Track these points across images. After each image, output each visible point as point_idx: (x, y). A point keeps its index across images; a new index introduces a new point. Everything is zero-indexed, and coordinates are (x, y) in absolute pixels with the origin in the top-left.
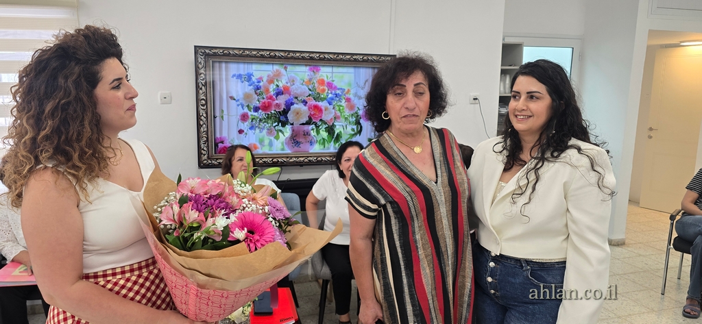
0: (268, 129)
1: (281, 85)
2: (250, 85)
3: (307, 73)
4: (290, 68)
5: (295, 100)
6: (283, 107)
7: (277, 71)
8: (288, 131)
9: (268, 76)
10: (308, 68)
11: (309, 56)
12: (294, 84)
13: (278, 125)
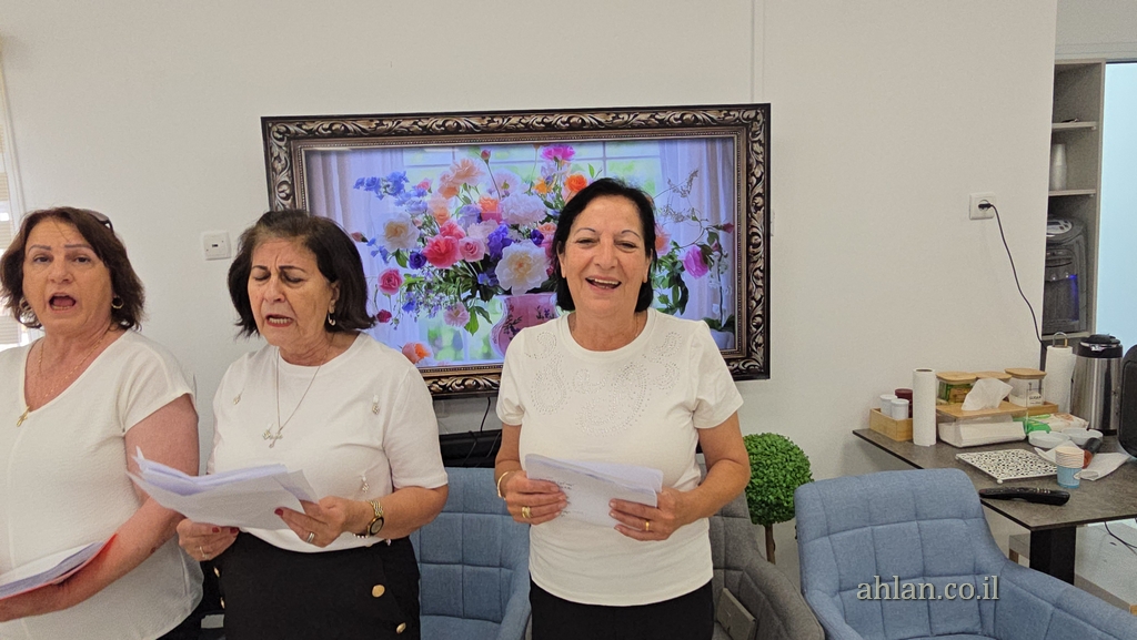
0: (449, 308)
1: (475, 197)
2: (400, 203)
3: (540, 165)
4: (495, 154)
5: (512, 234)
6: (483, 251)
7: (465, 164)
8: (497, 308)
9: (443, 179)
10: (541, 150)
11: (542, 122)
12: (507, 194)
13: (473, 296)
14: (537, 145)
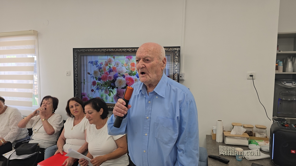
0: (105, 90)
1: (111, 66)
2: (97, 67)
3: (125, 60)
4: (116, 57)
5: (119, 75)
6: (113, 78)
7: (110, 59)
8: (115, 91)
9: (105, 62)
10: (125, 57)
11: (126, 50)
12: (118, 66)
13: (110, 88)
14: (125, 55)
